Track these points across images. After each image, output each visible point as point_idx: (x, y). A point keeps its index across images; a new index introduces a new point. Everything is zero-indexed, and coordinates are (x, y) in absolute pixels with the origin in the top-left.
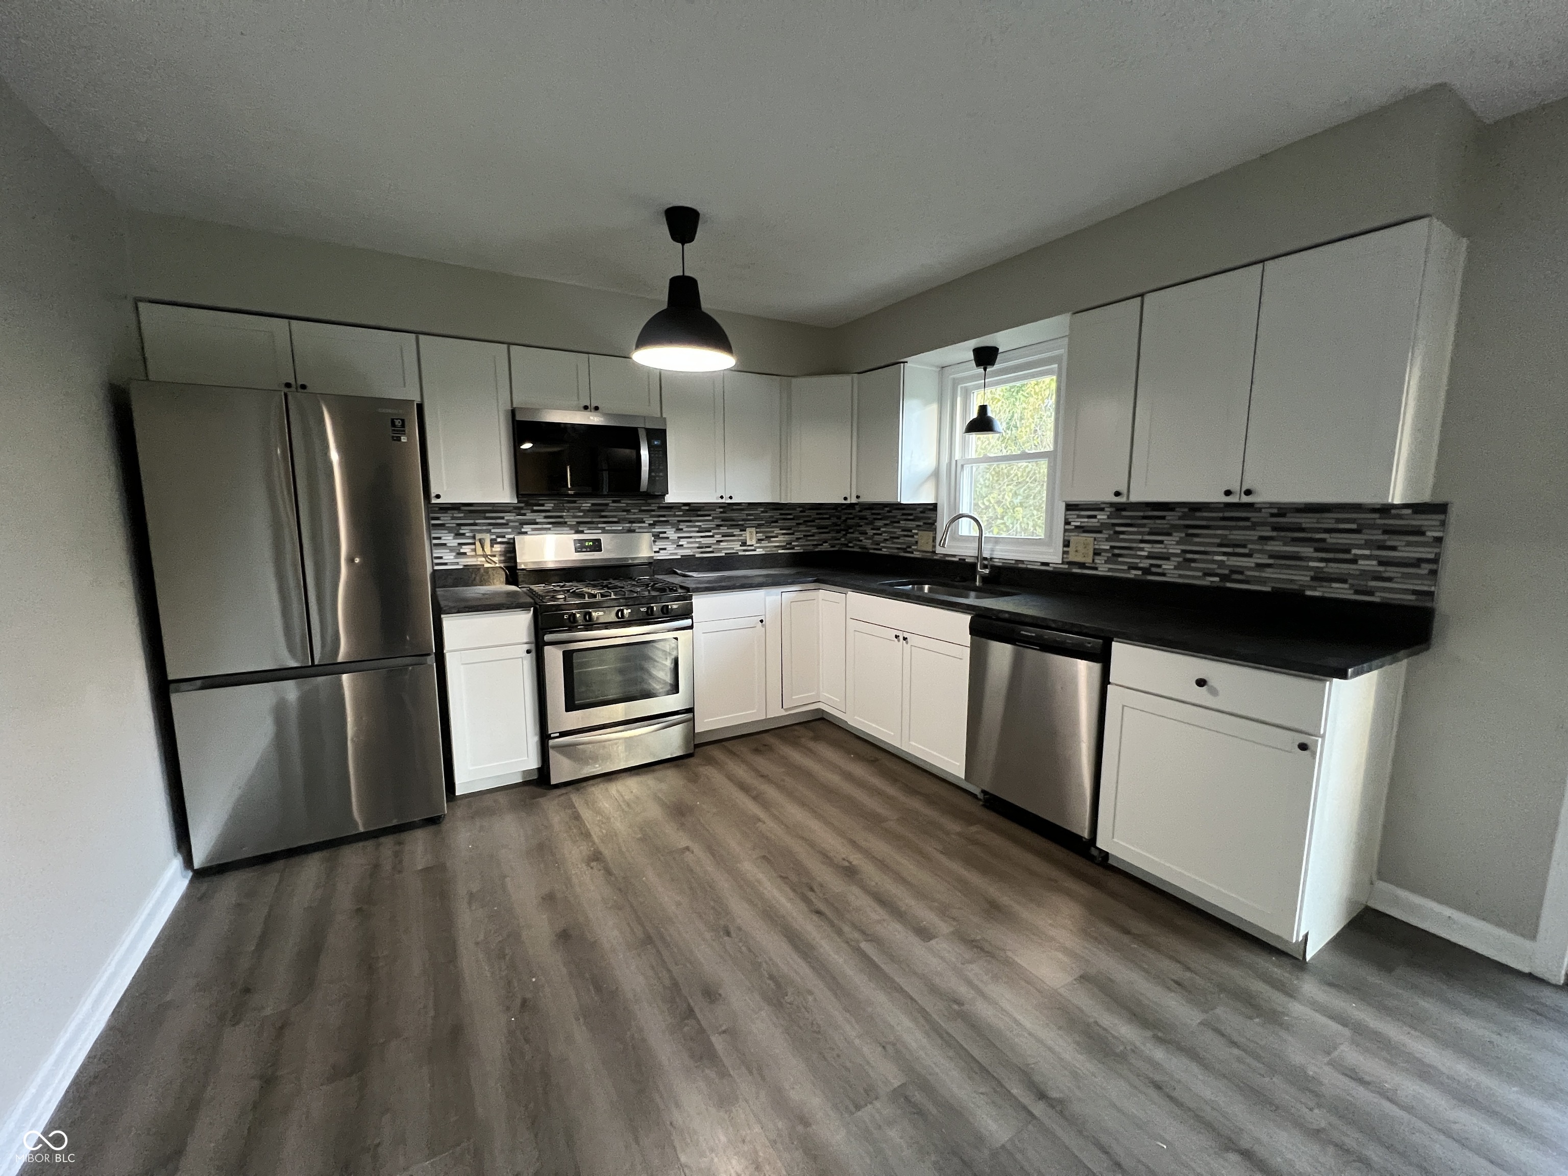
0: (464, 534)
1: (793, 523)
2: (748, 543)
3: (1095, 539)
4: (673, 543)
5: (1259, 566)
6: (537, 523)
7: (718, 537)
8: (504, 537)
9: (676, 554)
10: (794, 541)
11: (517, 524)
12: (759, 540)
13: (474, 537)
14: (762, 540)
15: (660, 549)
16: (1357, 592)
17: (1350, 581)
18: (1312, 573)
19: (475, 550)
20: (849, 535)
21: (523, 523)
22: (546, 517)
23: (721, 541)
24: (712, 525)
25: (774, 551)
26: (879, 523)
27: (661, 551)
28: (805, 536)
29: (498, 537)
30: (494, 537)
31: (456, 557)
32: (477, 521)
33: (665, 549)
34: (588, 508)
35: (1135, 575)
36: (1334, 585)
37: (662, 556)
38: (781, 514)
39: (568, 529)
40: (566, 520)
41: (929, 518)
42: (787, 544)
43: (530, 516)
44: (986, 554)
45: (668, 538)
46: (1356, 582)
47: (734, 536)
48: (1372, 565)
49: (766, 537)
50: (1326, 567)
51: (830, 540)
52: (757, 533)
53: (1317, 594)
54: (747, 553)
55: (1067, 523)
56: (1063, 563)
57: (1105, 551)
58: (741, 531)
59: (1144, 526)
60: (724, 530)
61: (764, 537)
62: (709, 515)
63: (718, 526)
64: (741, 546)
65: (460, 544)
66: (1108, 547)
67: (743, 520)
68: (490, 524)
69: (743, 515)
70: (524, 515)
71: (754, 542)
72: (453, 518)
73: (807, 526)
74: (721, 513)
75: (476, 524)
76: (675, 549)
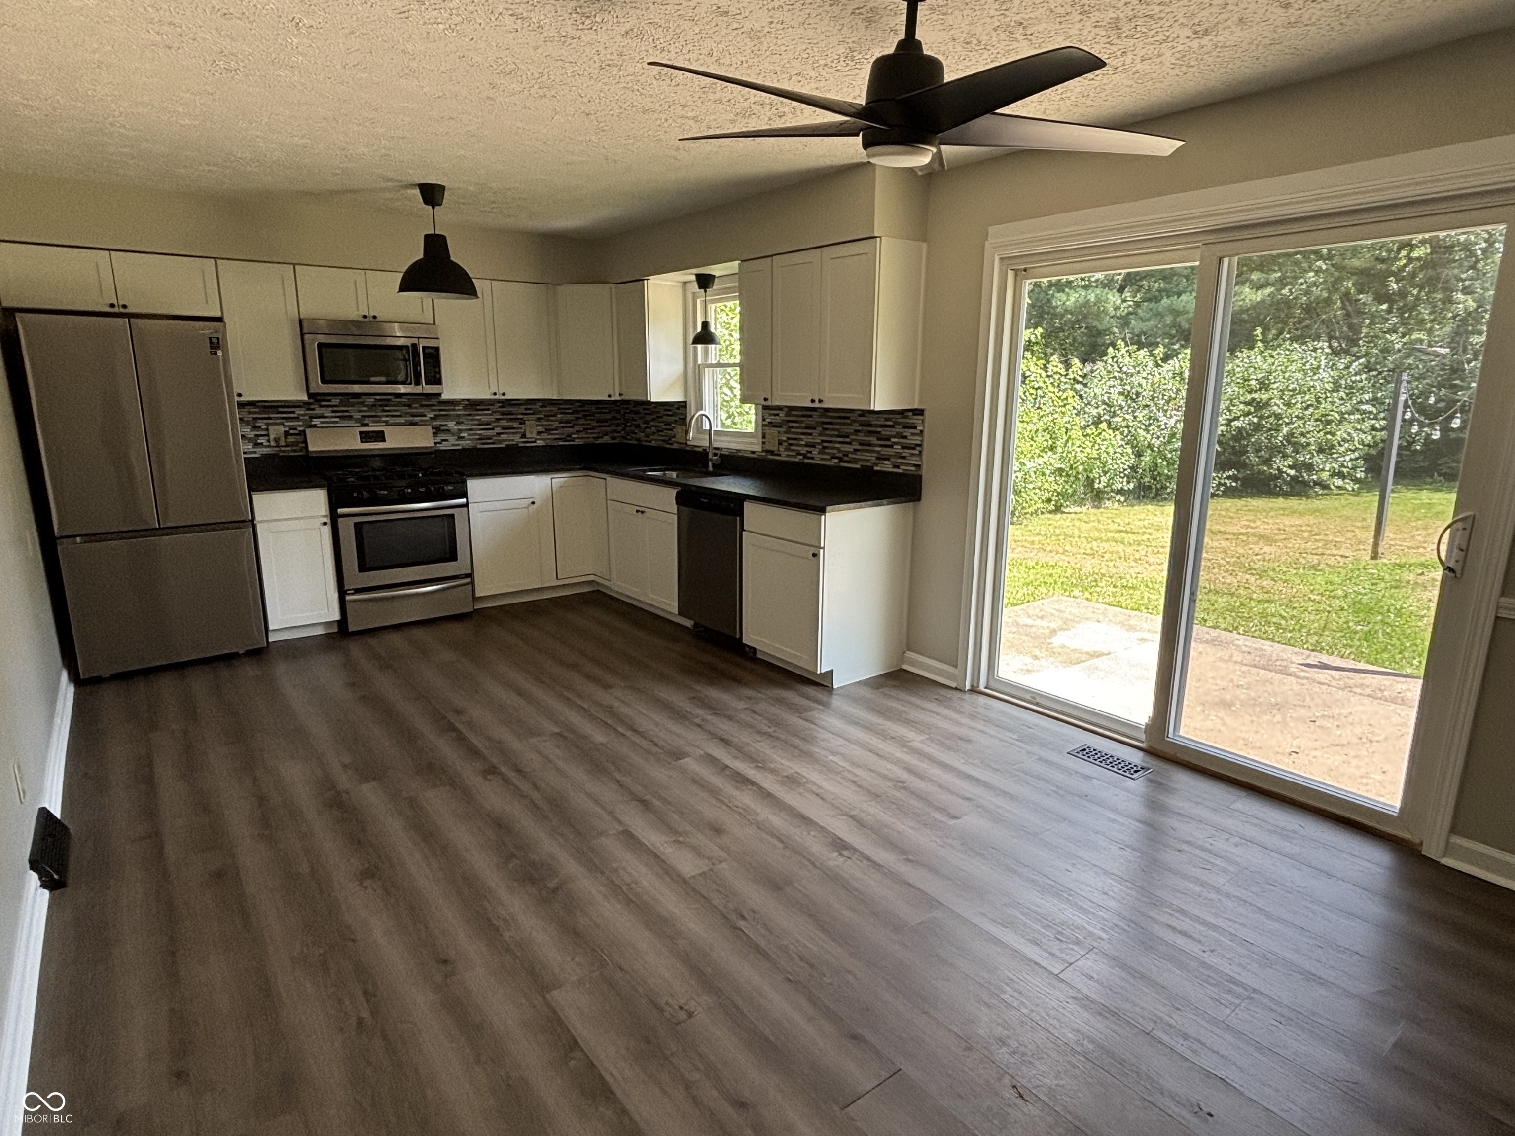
0: (260, 427)
1: (572, 417)
2: (528, 436)
3: (779, 433)
4: (454, 436)
5: (856, 450)
6: (326, 417)
7: (498, 430)
8: (296, 429)
9: (458, 445)
10: (574, 434)
11: (307, 418)
12: (539, 433)
13: (267, 430)
14: (542, 432)
15: (443, 440)
16: (894, 467)
17: (892, 460)
18: (876, 455)
19: (269, 441)
20: (628, 429)
21: (312, 417)
22: (333, 412)
23: (502, 434)
24: (492, 418)
25: (554, 442)
26: (649, 418)
27: (442, 443)
28: (584, 429)
29: (290, 429)
30: (287, 429)
31: (253, 447)
32: (271, 415)
33: (446, 441)
34: (372, 404)
35: (799, 459)
36: (885, 462)
37: (442, 447)
38: (559, 409)
39: (353, 422)
40: (352, 414)
41: (682, 414)
42: (567, 436)
43: (318, 411)
44: (715, 445)
45: (448, 430)
47: (514, 428)
48: (899, 449)
49: (546, 430)
51: (610, 433)
52: (537, 426)
54: (528, 445)
55: (764, 420)
56: (763, 451)
57: (784, 441)
58: (521, 424)
59: (802, 422)
60: (504, 423)
61: (544, 430)
62: (488, 410)
63: (498, 420)
64: (521, 438)
65: (257, 436)
66: (785, 439)
67: (523, 414)
68: (283, 418)
69: (522, 409)
70: (313, 409)
71: (534, 435)
72: (250, 413)
73: (586, 420)
74: (500, 407)
75: (270, 418)
76: (457, 440)
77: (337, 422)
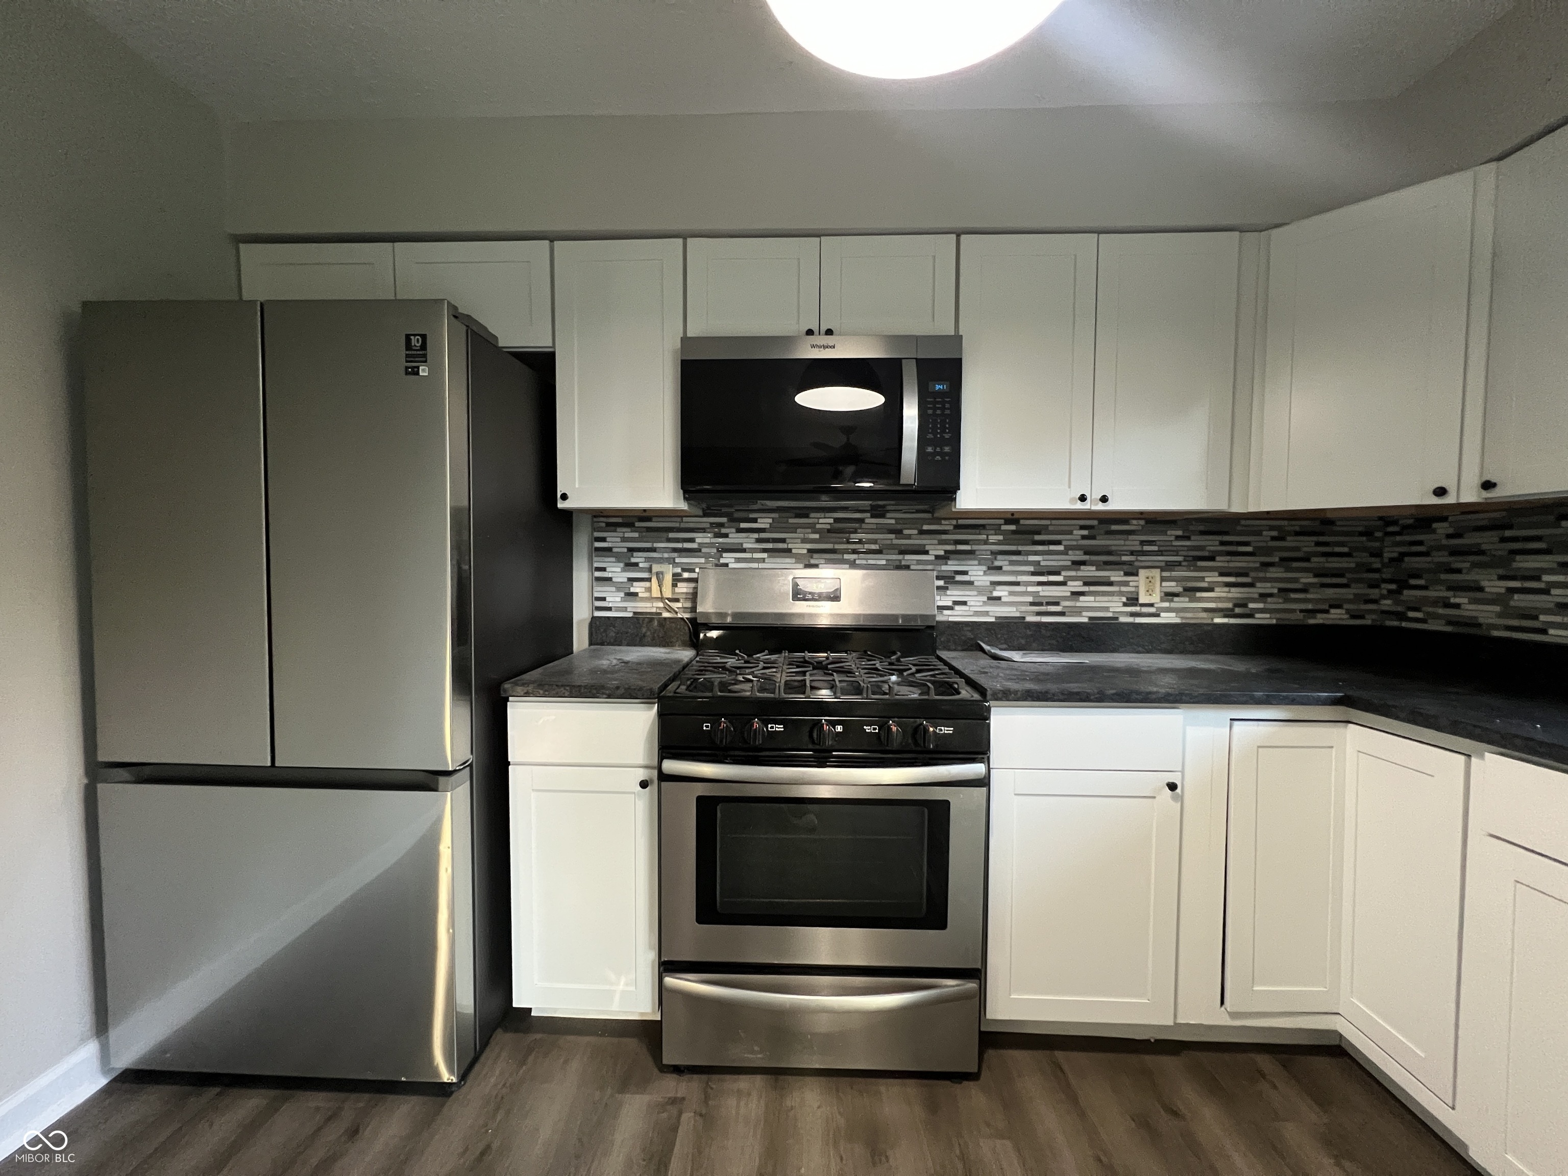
1: (1253, 562)
2: (1142, 600)
4: (982, 594)
6: (744, 551)
7: (1076, 586)
8: (692, 571)
9: (986, 613)
10: (1254, 600)
11: (713, 550)
12: (1169, 595)
13: (650, 570)
14: (1176, 595)
15: (956, 603)
19: (649, 590)
21: (723, 550)
22: (759, 541)
23: (1082, 594)
24: (1065, 561)
25: (1203, 618)
27: (957, 607)
28: (1280, 590)
29: (684, 570)
32: (656, 545)
33: (964, 603)
34: (828, 527)
37: (954, 614)
38: (1222, 543)
39: (793, 560)
40: (790, 546)
42: (1236, 605)
45: (971, 583)
47: (1111, 584)
49: (1186, 589)
51: (1349, 601)
52: (1163, 579)
54: (1139, 620)
58: (1126, 574)
60: (1090, 571)
61: (1180, 589)
62: (1058, 543)
63: (1077, 564)
64: (1125, 605)
67: (1132, 553)
68: (675, 550)
69: (1133, 543)
70: (726, 536)
71: (1155, 598)
73: (1288, 569)
74: (1084, 537)
75: (653, 550)
76: (985, 604)
77: (763, 560)
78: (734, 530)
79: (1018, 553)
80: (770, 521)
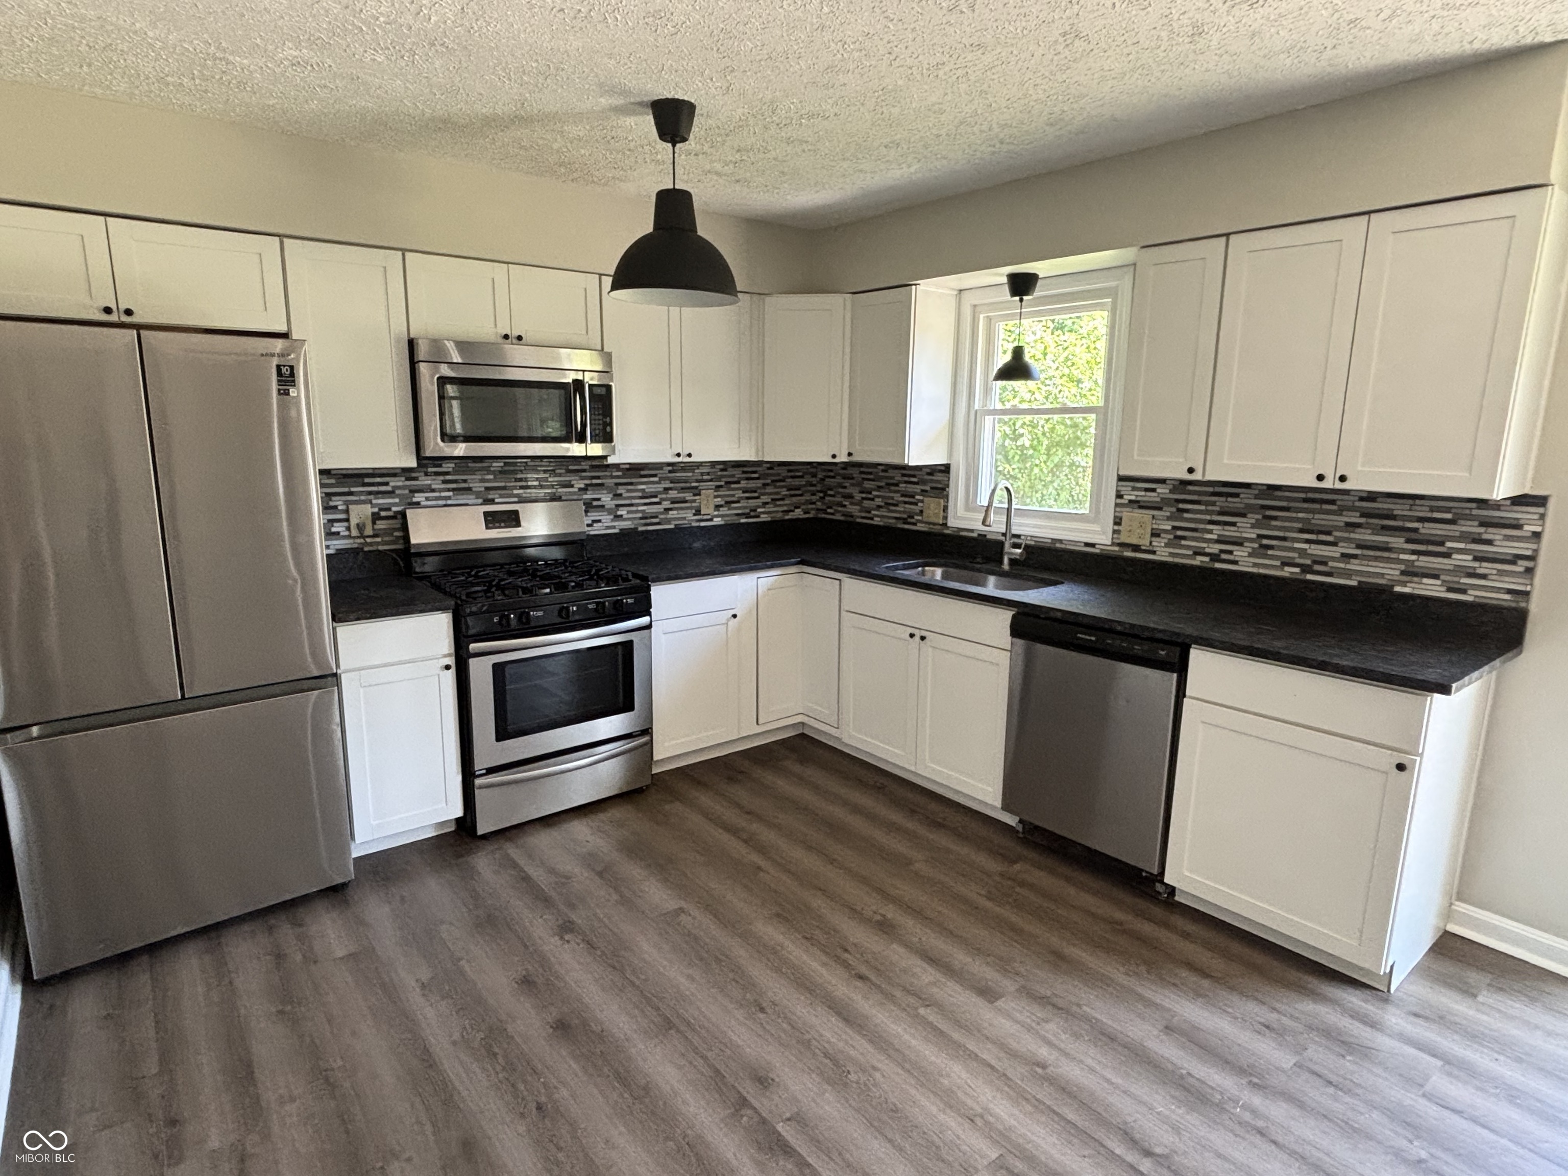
0: (336, 507)
1: (759, 483)
2: (703, 512)
3: (1153, 517)
4: (609, 514)
5: (1346, 557)
6: (433, 491)
7: (666, 504)
8: (389, 509)
9: (614, 527)
10: (759, 507)
11: (407, 492)
12: (717, 507)
13: (347, 511)
14: (721, 506)
15: (594, 521)
16: (1450, 590)
17: (1442, 577)
18: (1403, 567)
19: (348, 529)
20: (827, 498)
21: (413, 491)
22: (444, 482)
23: (671, 509)
24: (658, 488)
25: (735, 520)
26: (868, 485)
27: (595, 525)
28: (773, 500)
29: (381, 510)
30: (376, 510)
32: (353, 489)
33: (599, 521)
34: (500, 469)
35: (1201, 562)
36: (1425, 580)
37: (597, 530)
38: (744, 472)
39: (474, 497)
40: (471, 485)
41: (938, 482)
42: (751, 511)
43: (425, 481)
44: (1015, 530)
45: (603, 506)
46: (1448, 578)
47: (686, 502)
48: (1465, 560)
49: (727, 503)
50: (1418, 560)
51: (804, 504)
52: (716, 497)
53: (1407, 590)
54: (703, 524)
55: (1119, 496)
56: (1113, 544)
57: (1166, 531)
58: (695, 495)
59: (1213, 504)
60: (674, 494)
61: (723, 503)
62: (655, 476)
63: (667, 490)
64: (695, 515)
65: (330, 521)
66: (1169, 528)
67: (697, 481)
68: (370, 493)
69: (697, 474)
70: (415, 479)
71: (711, 511)
73: (776, 487)
74: (670, 472)
75: (351, 493)
76: (612, 520)
77: (449, 498)
78: (422, 474)
79: (631, 484)
80: (453, 465)
